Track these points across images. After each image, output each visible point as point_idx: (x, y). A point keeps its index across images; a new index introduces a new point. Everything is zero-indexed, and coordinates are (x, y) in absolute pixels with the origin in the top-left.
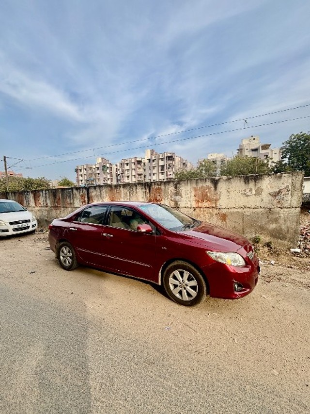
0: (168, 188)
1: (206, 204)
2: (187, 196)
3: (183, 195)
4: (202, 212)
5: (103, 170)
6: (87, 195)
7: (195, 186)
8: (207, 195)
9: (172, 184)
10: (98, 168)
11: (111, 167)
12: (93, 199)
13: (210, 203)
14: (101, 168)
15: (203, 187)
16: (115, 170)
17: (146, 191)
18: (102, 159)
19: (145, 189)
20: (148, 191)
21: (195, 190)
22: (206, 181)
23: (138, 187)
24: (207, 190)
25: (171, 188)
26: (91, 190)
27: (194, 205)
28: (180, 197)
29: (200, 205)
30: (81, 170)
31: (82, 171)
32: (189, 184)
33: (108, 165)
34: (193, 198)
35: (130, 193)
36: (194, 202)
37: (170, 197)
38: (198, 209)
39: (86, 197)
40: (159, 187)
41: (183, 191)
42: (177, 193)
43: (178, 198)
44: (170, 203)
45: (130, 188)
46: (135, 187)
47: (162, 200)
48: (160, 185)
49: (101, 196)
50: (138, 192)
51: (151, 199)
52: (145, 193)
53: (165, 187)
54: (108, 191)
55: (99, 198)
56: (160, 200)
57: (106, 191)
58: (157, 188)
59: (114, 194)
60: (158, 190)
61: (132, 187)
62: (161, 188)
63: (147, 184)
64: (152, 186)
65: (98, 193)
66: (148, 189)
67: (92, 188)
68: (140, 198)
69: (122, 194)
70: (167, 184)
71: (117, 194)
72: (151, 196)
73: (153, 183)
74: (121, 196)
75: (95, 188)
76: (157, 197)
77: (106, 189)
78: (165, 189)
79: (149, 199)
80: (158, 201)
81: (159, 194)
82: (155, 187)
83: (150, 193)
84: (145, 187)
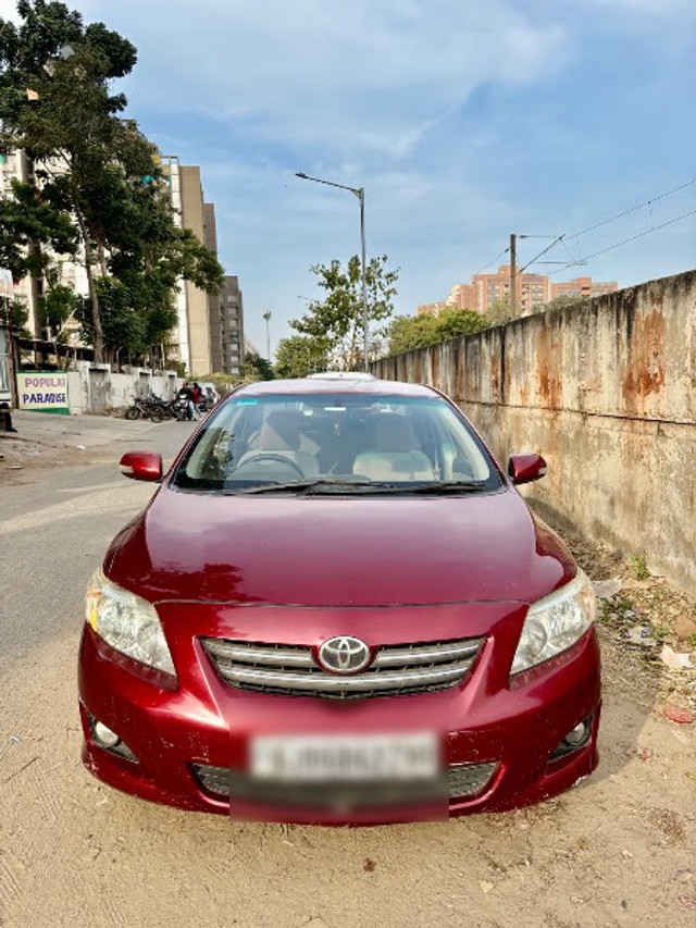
0: (685, 316)
6: (500, 359)
12: (510, 371)
17: (618, 336)
19: (618, 325)
20: (624, 335)
26: (509, 340)
35: (580, 345)
37: (688, 364)
39: (500, 364)
40: (656, 307)
44: (689, 399)
45: (582, 321)
46: (593, 316)
47: (662, 380)
48: (660, 301)
49: (524, 362)
50: (598, 339)
51: (630, 375)
52: (618, 344)
53: (675, 307)
54: (536, 342)
55: (521, 369)
56: (658, 380)
57: (533, 340)
58: (650, 318)
59: (548, 352)
60: (652, 326)
61: (586, 318)
62: (661, 314)
63: (622, 302)
64: (637, 306)
65: (519, 351)
66: (624, 325)
67: (510, 329)
68: (603, 369)
69: (564, 353)
70: (682, 290)
71: (554, 352)
72: (632, 362)
73: (640, 294)
74: (561, 362)
75: (514, 332)
76: (649, 365)
77: (533, 332)
78: (673, 321)
79: (625, 375)
80: (650, 383)
81: (654, 348)
82: (644, 310)
83: (629, 346)
84: (618, 317)
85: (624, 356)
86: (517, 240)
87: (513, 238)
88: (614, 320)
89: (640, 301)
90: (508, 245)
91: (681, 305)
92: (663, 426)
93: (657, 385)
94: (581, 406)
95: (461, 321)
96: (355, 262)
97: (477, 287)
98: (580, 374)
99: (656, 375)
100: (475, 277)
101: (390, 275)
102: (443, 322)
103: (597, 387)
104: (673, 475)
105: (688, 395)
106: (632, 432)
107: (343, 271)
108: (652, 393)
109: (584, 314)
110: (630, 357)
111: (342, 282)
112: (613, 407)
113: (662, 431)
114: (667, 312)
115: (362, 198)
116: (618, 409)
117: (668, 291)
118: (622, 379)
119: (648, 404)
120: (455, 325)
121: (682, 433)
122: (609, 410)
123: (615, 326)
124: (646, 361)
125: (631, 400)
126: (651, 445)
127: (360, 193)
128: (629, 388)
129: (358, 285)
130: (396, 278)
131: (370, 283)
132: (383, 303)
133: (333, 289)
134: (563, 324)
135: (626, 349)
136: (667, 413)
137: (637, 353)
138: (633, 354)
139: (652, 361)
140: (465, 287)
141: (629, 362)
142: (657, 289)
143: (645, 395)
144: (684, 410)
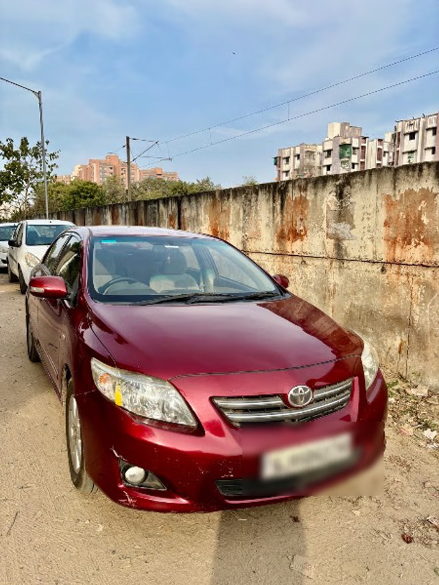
0: (322, 199)
1: (415, 253)
2: (366, 223)
3: (357, 221)
4: (403, 279)
5: (341, 156)
6: (177, 217)
7: (390, 193)
8: (419, 222)
9: (331, 187)
10: (329, 152)
11: (363, 148)
12: (186, 225)
13: (426, 248)
14: (336, 152)
15: (410, 192)
16: (375, 152)
17: (274, 208)
18: (343, 125)
19: (274, 201)
20: (278, 207)
21: (390, 204)
22: (420, 175)
23: (262, 197)
24: (423, 204)
25: (328, 198)
26: (185, 205)
27: (383, 252)
28: (348, 226)
29: (399, 253)
30: (287, 159)
31: (291, 160)
32: (374, 186)
33: (355, 143)
34: (382, 231)
35: (244, 211)
36: (383, 242)
37: (324, 225)
38: (395, 268)
39: (177, 220)
40: (303, 194)
41: (356, 207)
42: (343, 215)
43: (343, 228)
44: (324, 245)
45: (245, 197)
46: (254, 195)
47: (306, 233)
48: (305, 190)
49: (197, 220)
50: (258, 208)
51: (283, 230)
52: (274, 213)
53: (316, 194)
54: (209, 208)
55: (195, 224)
56: (302, 233)
57: (205, 207)
58: (298, 199)
59: (219, 215)
60: (299, 203)
61: (249, 196)
62: (306, 197)
63: (277, 188)
64: (288, 192)
65: (194, 213)
66: (278, 202)
67: (185, 199)
68: (262, 226)
69: (231, 216)
70: (320, 185)
71: (223, 215)
72: (284, 223)
73: (290, 185)
74: (228, 222)
75: (190, 201)
76: (296, 225)
77: (205, 203)
78: (314, 201)
79: (279, 230)
80: (297, 235)
81: (300, 216)
82: (293, 194)
83: (282, 213)
84: (274, 197)
85: (278, 219)
86: (130, 140)
87: (128, 139)
88: (271, 198)
89: (290, 189)
90: (125, 143)
91: (319, 194)
92: (305, 259)
93: (302, 236)
94: (245, 248)
95: (86, 188)
96: (24, 142)
97: (92, 167)
98: (243, 229)
99: (301, 231)
100: (90, 160)
101: (53, 155)
102: (74, 188)
103: (257, 236)
104: (312, 285)
105: (323, 242)
106: (283, 262)
107: (17, 147)
108: (299, 241)
109: (247, 194)
110: (282, 220)
111: (16, 154)
112: (269, 248)
113: (305, 262)
114: (310, 196)
115: (39, 98)
116: (272, 249)
117: (310, 185)
118: (276, 232)
119: (295, 247)
120: (82, 191)
121: (318, 262)
122: (266, 250)
123: (271, 202)
124: (294, 223)
125: (282, 244)
126: (297, 269)
127: (39, 94)
128: (282, 237)
129: (28, 158)
130: (57, 157)
131: (37, 158)
132: (49, 173)
133: (9, 159)
134: (231, 199)
135: (280, 215)
136: (308, 251)
137: (288, 218)
138: (285, 219)
139: (299, 223)
140: (83, 166)
141: (282, 223)
142: (303, 183)
143: (293, 242)
144: (320, 250)
